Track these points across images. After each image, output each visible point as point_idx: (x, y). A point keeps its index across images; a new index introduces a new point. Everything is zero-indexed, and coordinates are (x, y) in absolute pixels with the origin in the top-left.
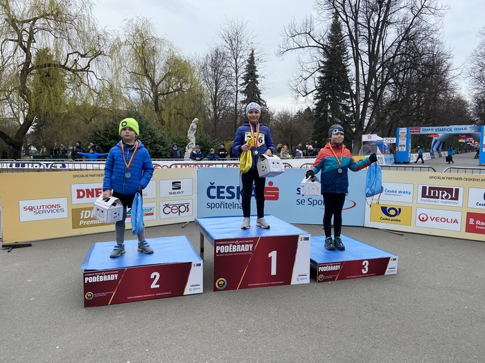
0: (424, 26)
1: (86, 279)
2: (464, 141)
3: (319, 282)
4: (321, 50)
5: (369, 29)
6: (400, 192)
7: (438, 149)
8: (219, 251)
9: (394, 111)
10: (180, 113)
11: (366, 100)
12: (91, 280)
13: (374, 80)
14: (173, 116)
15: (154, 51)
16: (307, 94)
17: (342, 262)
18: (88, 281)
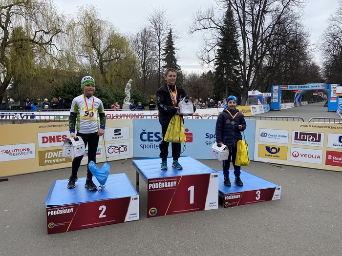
0: (291, 14)
1: (49, 213)
2: (316, 94)
3: (225, 207)
4: (219, 31)
5: (252, 15)
6: (279, 136)
7: (299, 100)
8: (151, 187)
9: (270, 74)
10: (119, 75)
11: (251, 67)
12: (53, 213)
13: (256, 52)
14: (114, 77)
15: (99, 29)
16: (210, 62)
17: (241, 193)
18: (50, 214)
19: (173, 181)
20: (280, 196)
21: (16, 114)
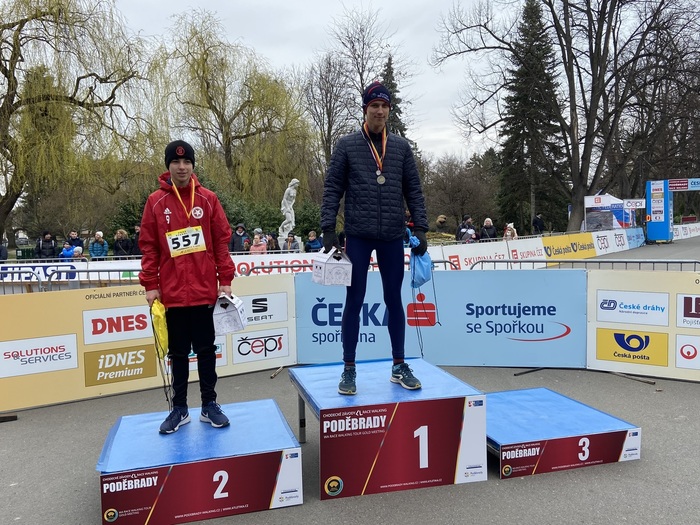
1: (106, 487)
3: (504, 477)
4: (507, 52)
5: (588, 12)
6: (646, 307)
8: (329, 429)
9: (641, 153)
10: (269, 168)
11: (589, 136)
12: (114, 487)
13: (601, 99)
14: (257, 175)
15: (223, 65)
16: (486, 129)
17: (542, 442)
18: (108, 490)
19: (378, 414)
20: (638, 452)
21: (34, 268)
